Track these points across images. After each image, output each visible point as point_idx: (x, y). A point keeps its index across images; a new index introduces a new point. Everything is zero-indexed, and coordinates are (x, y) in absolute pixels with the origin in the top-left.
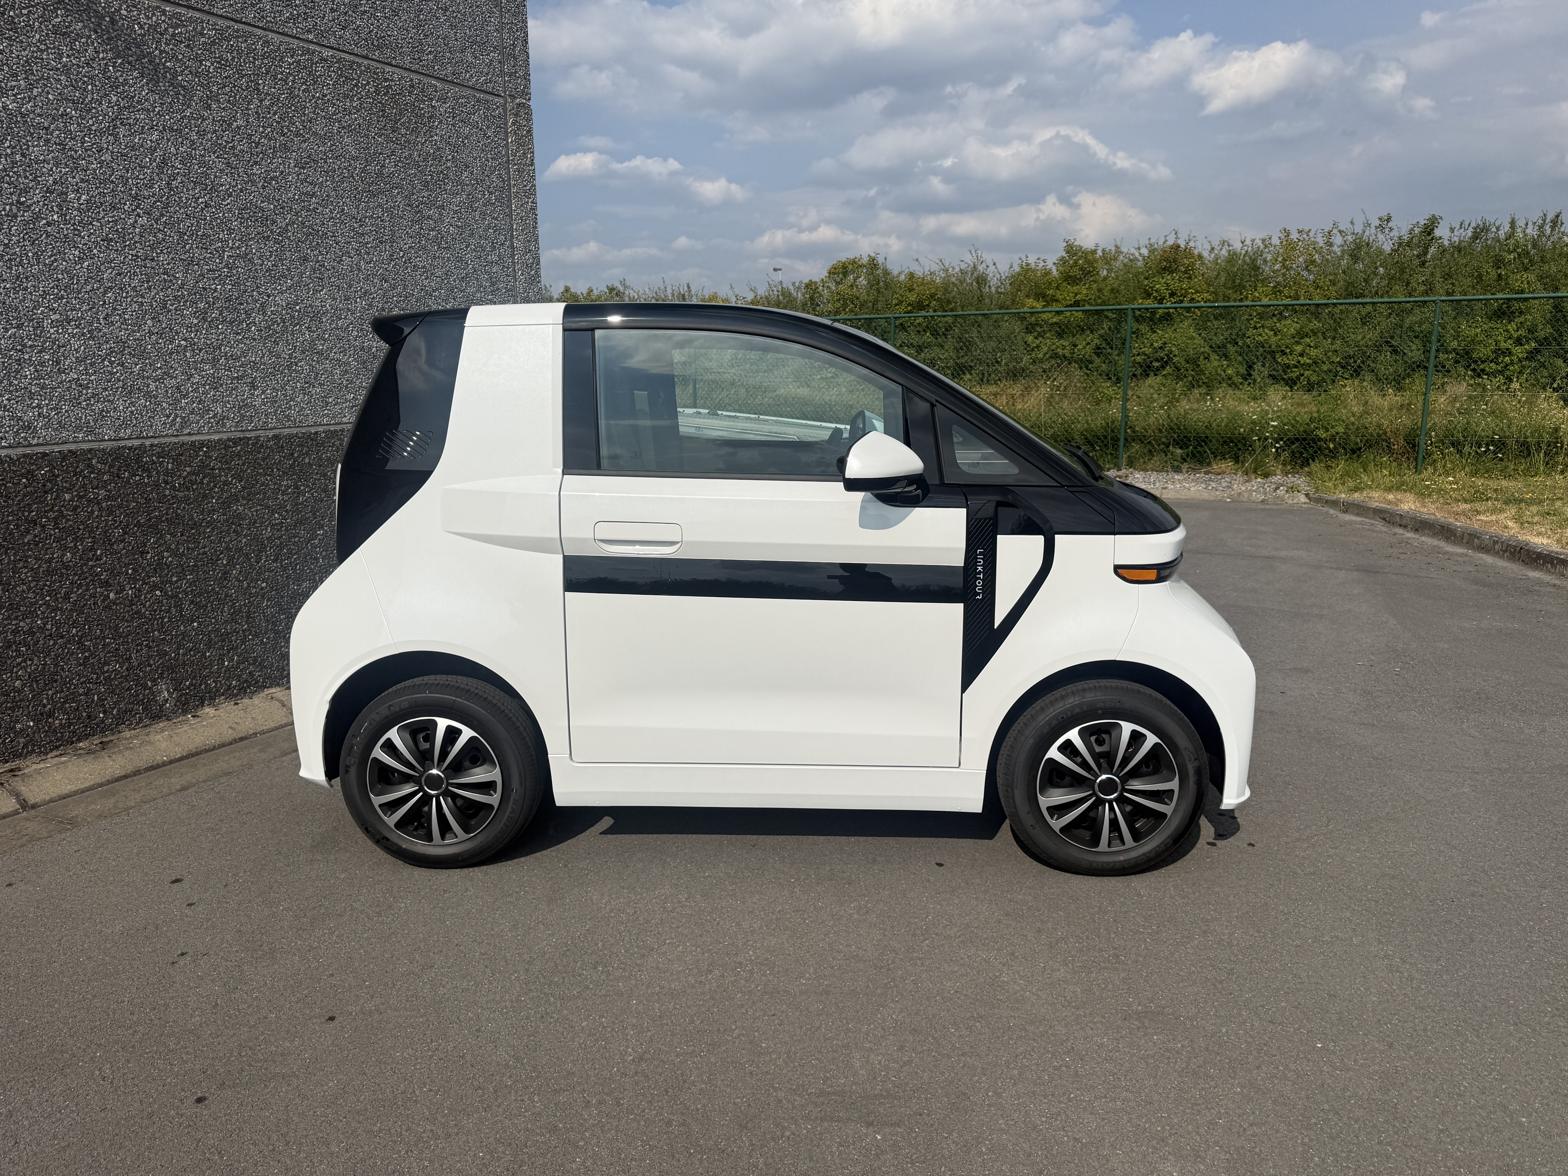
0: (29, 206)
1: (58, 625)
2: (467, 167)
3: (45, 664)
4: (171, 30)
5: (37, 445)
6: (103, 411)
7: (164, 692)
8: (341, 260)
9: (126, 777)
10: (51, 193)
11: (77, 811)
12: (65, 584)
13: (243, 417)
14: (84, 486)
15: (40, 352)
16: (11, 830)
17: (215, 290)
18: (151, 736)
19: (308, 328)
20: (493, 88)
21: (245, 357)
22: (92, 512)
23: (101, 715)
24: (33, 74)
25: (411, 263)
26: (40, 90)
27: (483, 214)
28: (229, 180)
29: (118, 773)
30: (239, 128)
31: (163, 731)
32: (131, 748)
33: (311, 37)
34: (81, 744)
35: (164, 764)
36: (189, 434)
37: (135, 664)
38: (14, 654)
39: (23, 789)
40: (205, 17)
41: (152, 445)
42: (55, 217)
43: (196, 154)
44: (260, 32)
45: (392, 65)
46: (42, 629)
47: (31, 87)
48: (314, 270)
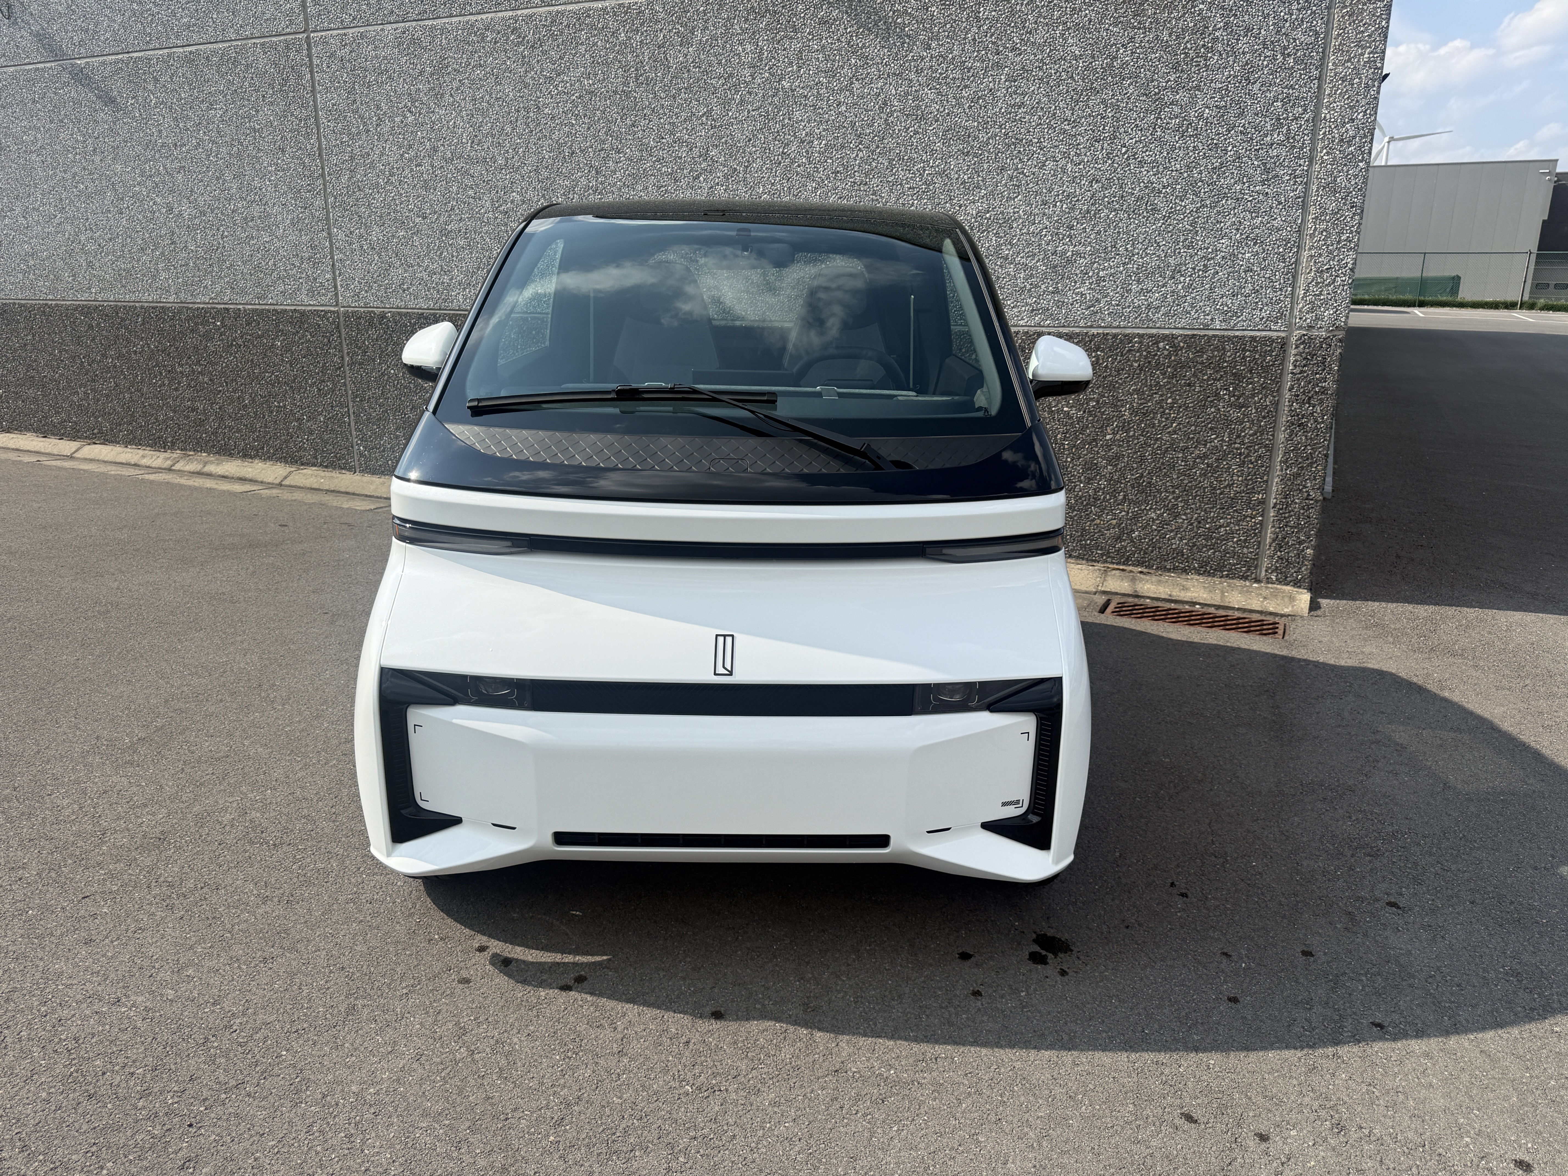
24: (802, 59)
47: (800, 68)
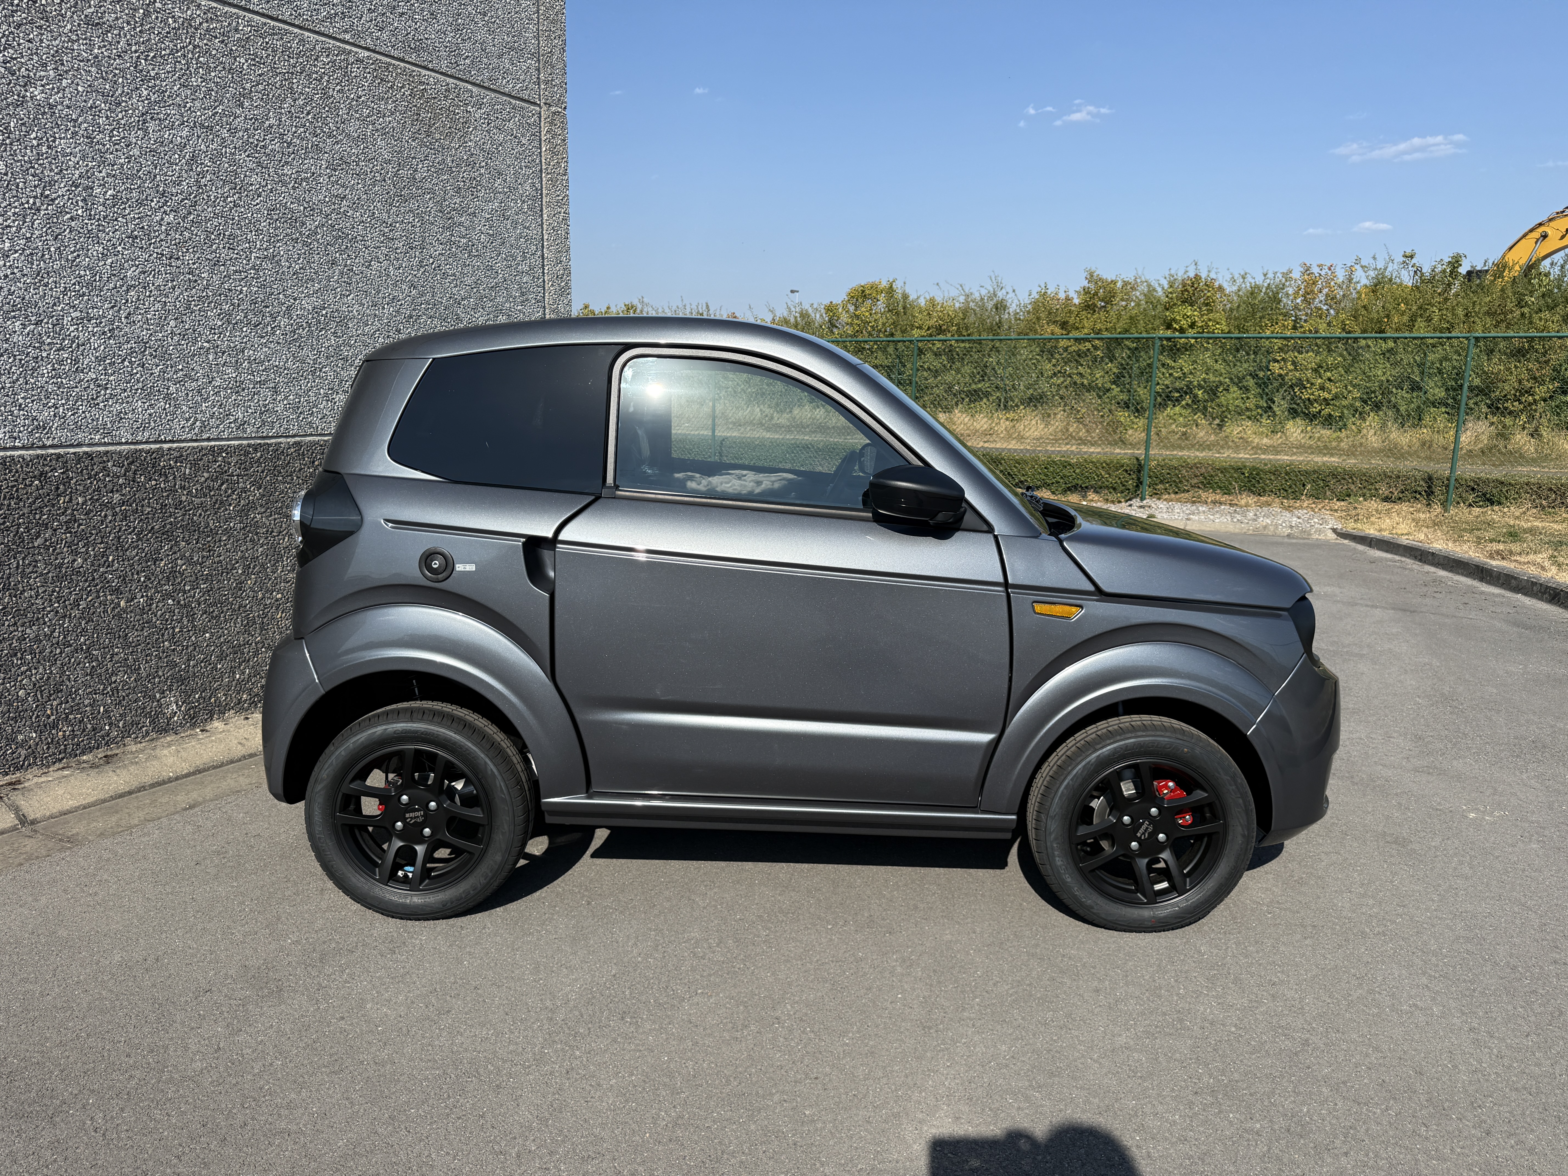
0: (53, 200)
1: (66, 633)
2: (500, 174)
3: (51, 672)
4: (205, 25)
5: (52, 446)
6: (121, 412)
7: (172, 705)
8: (370, 265)
9: (130, 793)
10: (77, 187)
11: (78, 828)
12: (75, 590)
13: (264, 423)
14: (98, 490)
15: (59, 350)
16: (8, 848)
17: (241, 292)
18: (158, 751)
19: (334, 333)
20: (529, 96)
21: (269, 361)
22: (106, 516)
23: (107, 728)
25: (441, 270)
26: (69, 81)
27: (515, 224)
28: (259, 180)
29: (123, 788)
30: (271, 126)
31: (169, 745)
32: (137, 763)
33: (347, 37)
34: (85, 757)
35: (170, 780)
36: (208, 439)
37: (144, 675)
38: (19, 662)
39: (22, 803)
40: (241, 13)
41: (169, 449)
42: (80, 212)
43: (226, 152)
44: (296, 30)
45: (428, 69)
46: (48, 637)
47: (60, 77)
48: (342, 273)
